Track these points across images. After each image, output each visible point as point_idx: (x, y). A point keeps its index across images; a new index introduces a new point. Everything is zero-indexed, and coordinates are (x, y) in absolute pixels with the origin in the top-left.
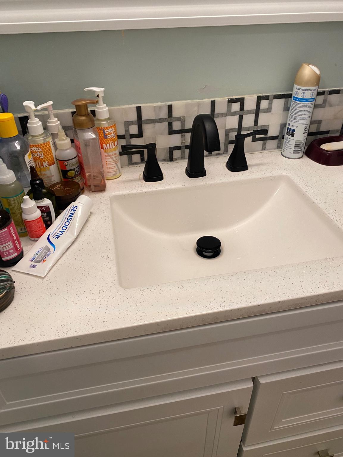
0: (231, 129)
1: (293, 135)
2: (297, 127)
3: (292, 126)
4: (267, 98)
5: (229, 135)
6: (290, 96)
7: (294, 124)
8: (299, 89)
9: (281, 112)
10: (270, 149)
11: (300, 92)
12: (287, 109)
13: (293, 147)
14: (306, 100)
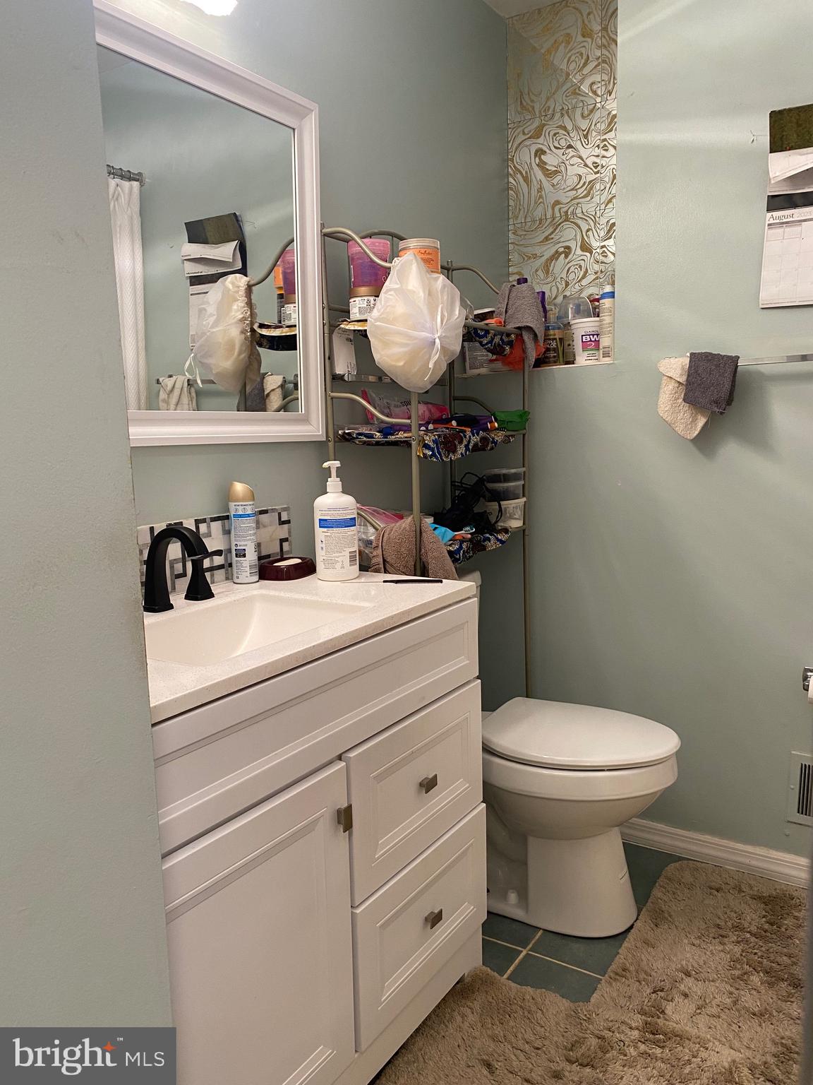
0: (175, 560)
1: (244, 556)
2: (246, 545)
3: (240, 546)
4: (204, 521)
5: (173, 567)
6: (227, 517)
7: (243, 543)
8: (238, 506)
9: (221, 536)
10: (219, 582)
11: (240, 508)
12: (227, 532)
13: (248, 569)
14: (248, 516)
